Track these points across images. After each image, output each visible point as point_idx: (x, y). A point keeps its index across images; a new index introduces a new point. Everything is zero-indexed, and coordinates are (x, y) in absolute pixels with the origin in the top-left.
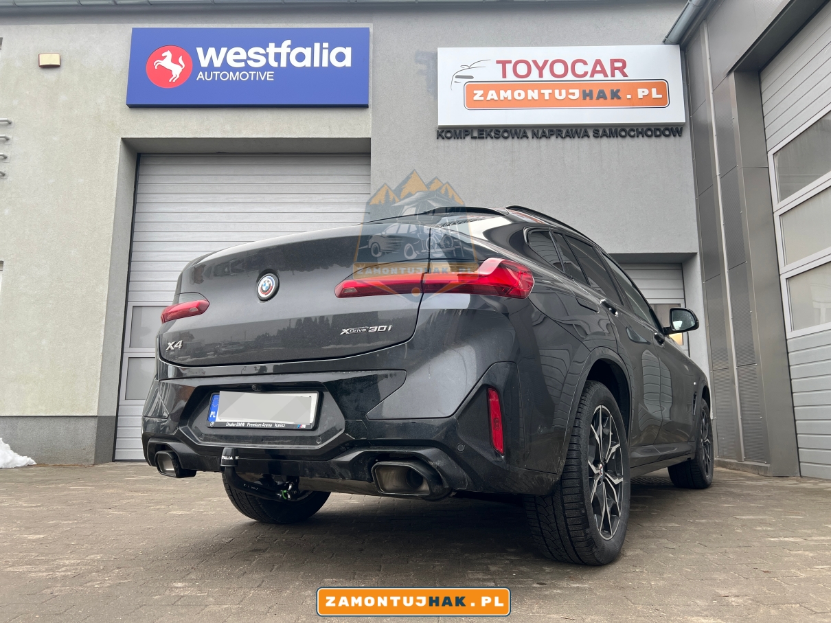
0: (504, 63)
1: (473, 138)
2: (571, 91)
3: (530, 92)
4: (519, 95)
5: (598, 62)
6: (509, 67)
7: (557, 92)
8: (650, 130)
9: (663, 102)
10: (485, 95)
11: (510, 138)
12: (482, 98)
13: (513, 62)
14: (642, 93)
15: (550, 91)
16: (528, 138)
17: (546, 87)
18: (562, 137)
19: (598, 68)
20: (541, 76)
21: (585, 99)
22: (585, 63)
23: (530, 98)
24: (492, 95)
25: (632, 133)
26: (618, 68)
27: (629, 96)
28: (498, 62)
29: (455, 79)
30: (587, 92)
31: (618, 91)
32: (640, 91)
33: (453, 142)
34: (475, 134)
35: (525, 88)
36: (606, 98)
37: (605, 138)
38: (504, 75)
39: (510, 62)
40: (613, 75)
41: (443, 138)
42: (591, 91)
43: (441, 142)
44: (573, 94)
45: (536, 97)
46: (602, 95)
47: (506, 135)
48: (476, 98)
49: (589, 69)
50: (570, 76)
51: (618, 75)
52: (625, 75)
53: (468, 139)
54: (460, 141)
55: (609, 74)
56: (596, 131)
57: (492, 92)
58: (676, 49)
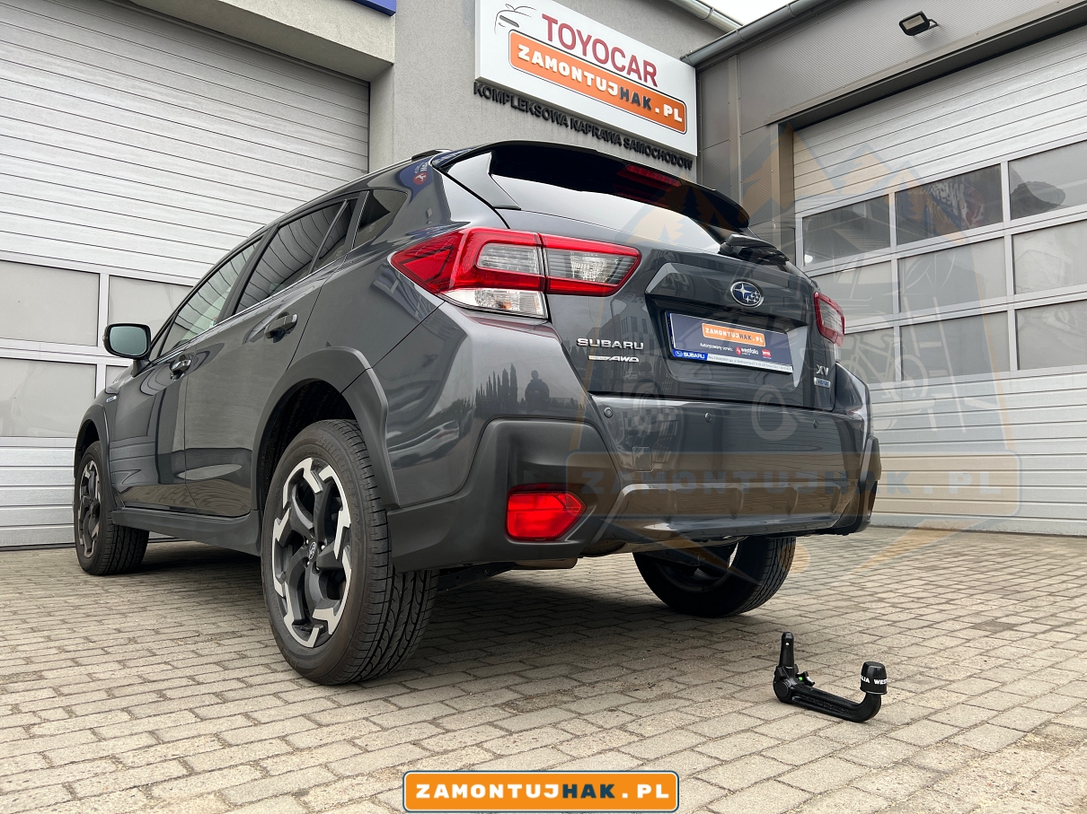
0: (551, 21)
1: (513, 106)
2: (611, 84)
3: (574, 68)
4: (564, 68)
5: (634, 59)
6: (555, 27)
7: (598, 79)
8: (669, 155)
9: (681, 127)
10: (531, 55)
11: (550, 120)
12: (528, 58)
13: (559, 24)
14: (667, 110)
15: (593, 76)
16: (567, 126)
17: (590, 71)
18: (598, 138)
19: (634, 66)
20: (585, 53)
21: (622, 98)
22: (624, 56)
23: (574, 77)
24: (538, 58)
25: (656, 154)
26: (649, 73)
27: (657, 110)
28: (544, 17)
29: (499, 20)
30: (625, 90)
31: (649, 100)
32: (666, 107)
33: (491, 106)
34: (516, 103)
35: (571, 63)
36: (639, 105)
37: (633, 150)
38: (550, 38)
39: (556, 22)
40: (646, 80)
41: (481, 96)
42: (628, 91)
43: (479, 101)
44: (612, 88)
45: (580, 80)
46: (636, 100)
47: (546, 115)
48: (521, 55)
49: (626, 63)
50: (610, 65)
51: (650, 83)
52: (655, 85)
53: (508, 105)
54: (498, 107)
55: (643, 78)
56: (626, 141)
57: (537, 54)
58: (692, 72)
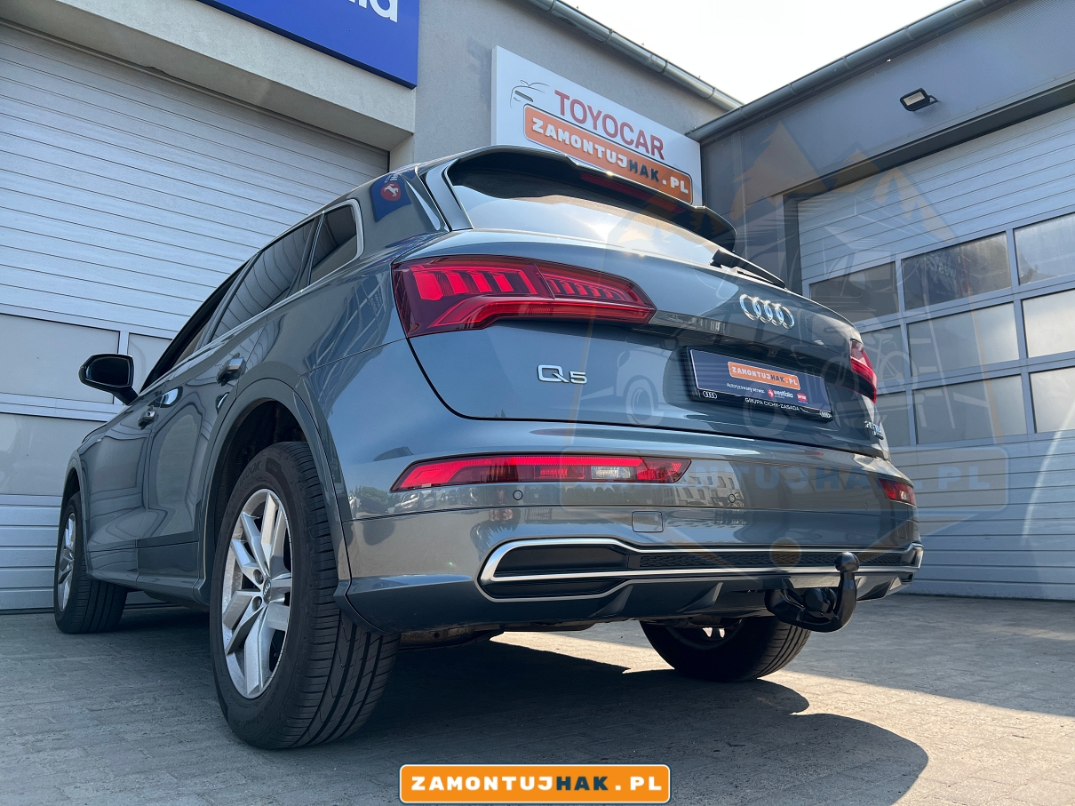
0: (563, 97)
2: (620, 156)
4: (576, 142)
5: (641, 134)
6: (567, 103)
7: (608, 152)
9: (687, 199)
10: (544, 128)
12: (541, 131)
13: (571, 100)
14: (674, 181)
15: (603, 149)
17: (601, 144)
19: (642, 141)
20: (595, 128)
21: (631, 170)
22: (632, 130)
23: (585, 150)
24: (551, 131)
26: (656, 147)
27: (664, 182)
28: (557, 93)
29: (515, 95)
30: (633, 162)
31: (657, 172)
32: (673, 179)
35: (582, 136)
36: (647, 176)
38: (563, 113)
39: (568, 98)
40: (653, 154)
42: (636, 163)
44: (621, 160)
45: (591, 152)
46: (644, 172)
48: (536, 128)
49: (634, 137)
50: (618, 139)
51: (657, 156)
52: (662, 158)
55: (650, 151)
57: (550, 127)
58: (697, 146)
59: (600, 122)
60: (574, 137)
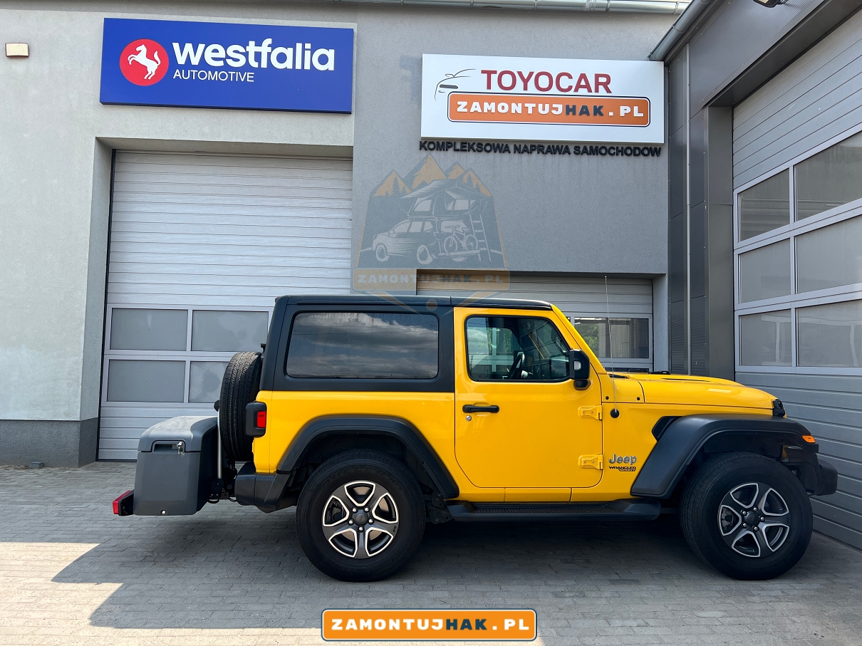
0: (489, 73)
1: (456, 150)
2: (554, 106)
3: (513, 105)
4: (503, 108)
5: (583, 76)
6: (494, 78)
7: (540, 106)
8: (629, 149)
9: (644, 121)
10: (468, 107)
11: (493, 152)
12: (466, 110)
13: (498, 73)
14: (624, 110)
15: (534, 105)
16: (510, 152)
17: (532, 101)
18: (543, 153)
19: (583, 83)
20: (525, 88)
22: (570, 77)
23: (513, 111)
24: (476, 107)
25: (612, 151)
26: (601, 84)
27: (611, 114)
28: (483, 72)
29: (439, 89)
30: (571, 107)
31: (601, 107)
32: (622, 108)
33: (435, 153)
34: (458, 146)
35: (511, 101)
36: (588, 114)
37: (585, 155)
38: (489, 87)
39: (495, 72)
40: (597, 91)
41: (426, 150)
42: (574, 107)
43: (424, 153)
44: (557, 109)
45: (520, 111)
46: (585, 111)
47: (488, 148)
48: (459, 109)
49: (574, 83)
50: (554, 90)
51: (602, 90)
52: (608, 91)
53: (451, 150)
54: (442, 153)
55: (593, 89)
56: (577, 148)
57: (475, 104)
58: (660, 66)
59: (531, 83)
60: (500, 106)
